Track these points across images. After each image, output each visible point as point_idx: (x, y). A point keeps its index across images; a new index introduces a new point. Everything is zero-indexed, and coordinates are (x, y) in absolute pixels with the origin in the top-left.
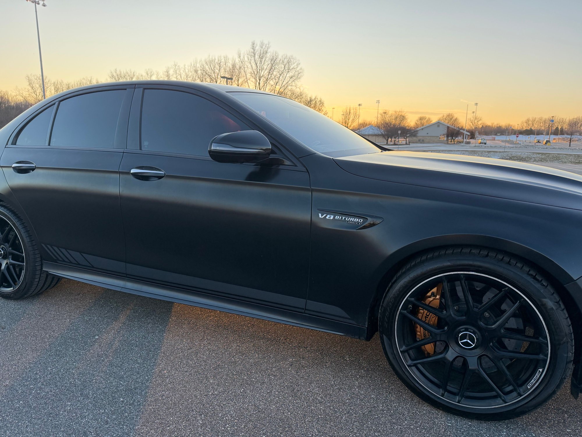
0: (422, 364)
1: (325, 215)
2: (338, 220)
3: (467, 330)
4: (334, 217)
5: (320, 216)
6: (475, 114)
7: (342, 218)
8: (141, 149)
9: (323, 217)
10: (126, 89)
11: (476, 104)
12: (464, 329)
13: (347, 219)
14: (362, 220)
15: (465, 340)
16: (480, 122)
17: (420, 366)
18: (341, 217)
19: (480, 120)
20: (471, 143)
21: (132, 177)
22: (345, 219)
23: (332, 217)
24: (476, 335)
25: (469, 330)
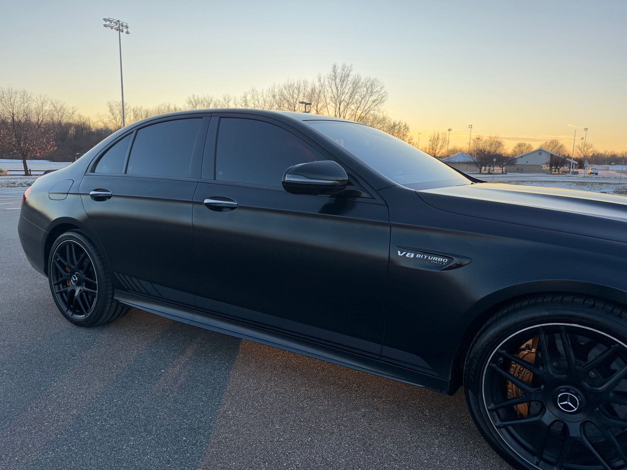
0: (513, 426)
1: (405, 253)
2: (420, 259)
3: (567, 390)
4: (415, 256)
5: (399, 254)
6: (584, 140)
7: (424, 257)
8: (215, 179)
9: (402, 255)
10: (202, 118)
11: (586, 129)
12: (564, 390)
13: (429, 258)
14: (447, 260)
15: (566, 403)
16: (590, 150)
17: (511, 428)
18: (422, 256)
19: (591, 147)
20: (579, 173)
21: (205, 208)
22: (427, 258)
23: (412, 255)
24: (579, 397)
25: (571, 391)
